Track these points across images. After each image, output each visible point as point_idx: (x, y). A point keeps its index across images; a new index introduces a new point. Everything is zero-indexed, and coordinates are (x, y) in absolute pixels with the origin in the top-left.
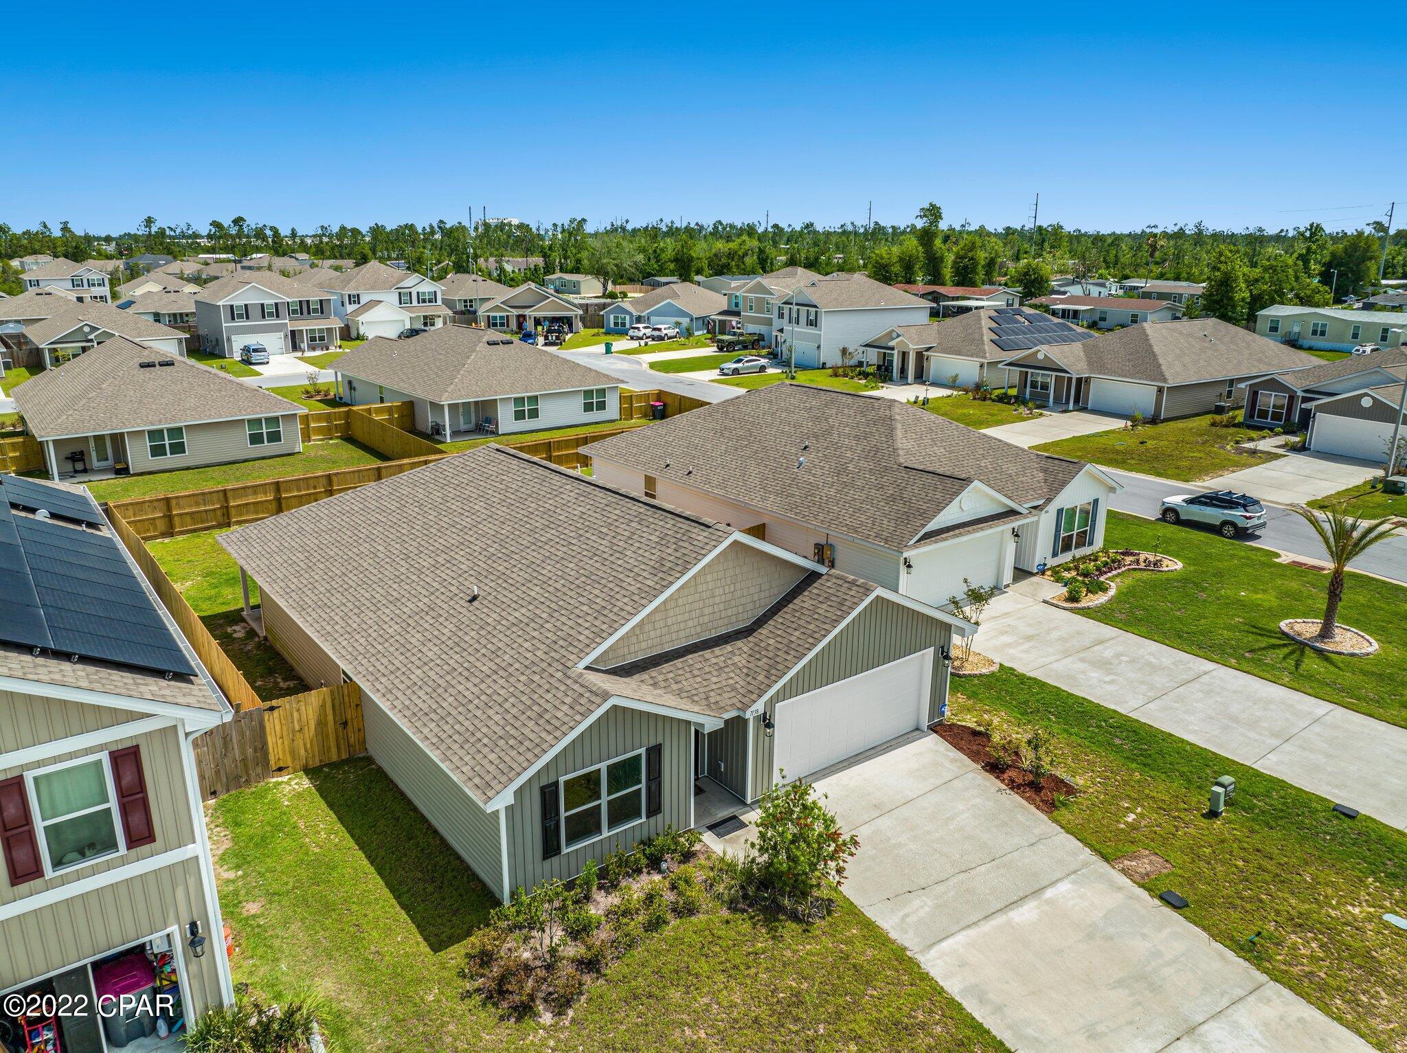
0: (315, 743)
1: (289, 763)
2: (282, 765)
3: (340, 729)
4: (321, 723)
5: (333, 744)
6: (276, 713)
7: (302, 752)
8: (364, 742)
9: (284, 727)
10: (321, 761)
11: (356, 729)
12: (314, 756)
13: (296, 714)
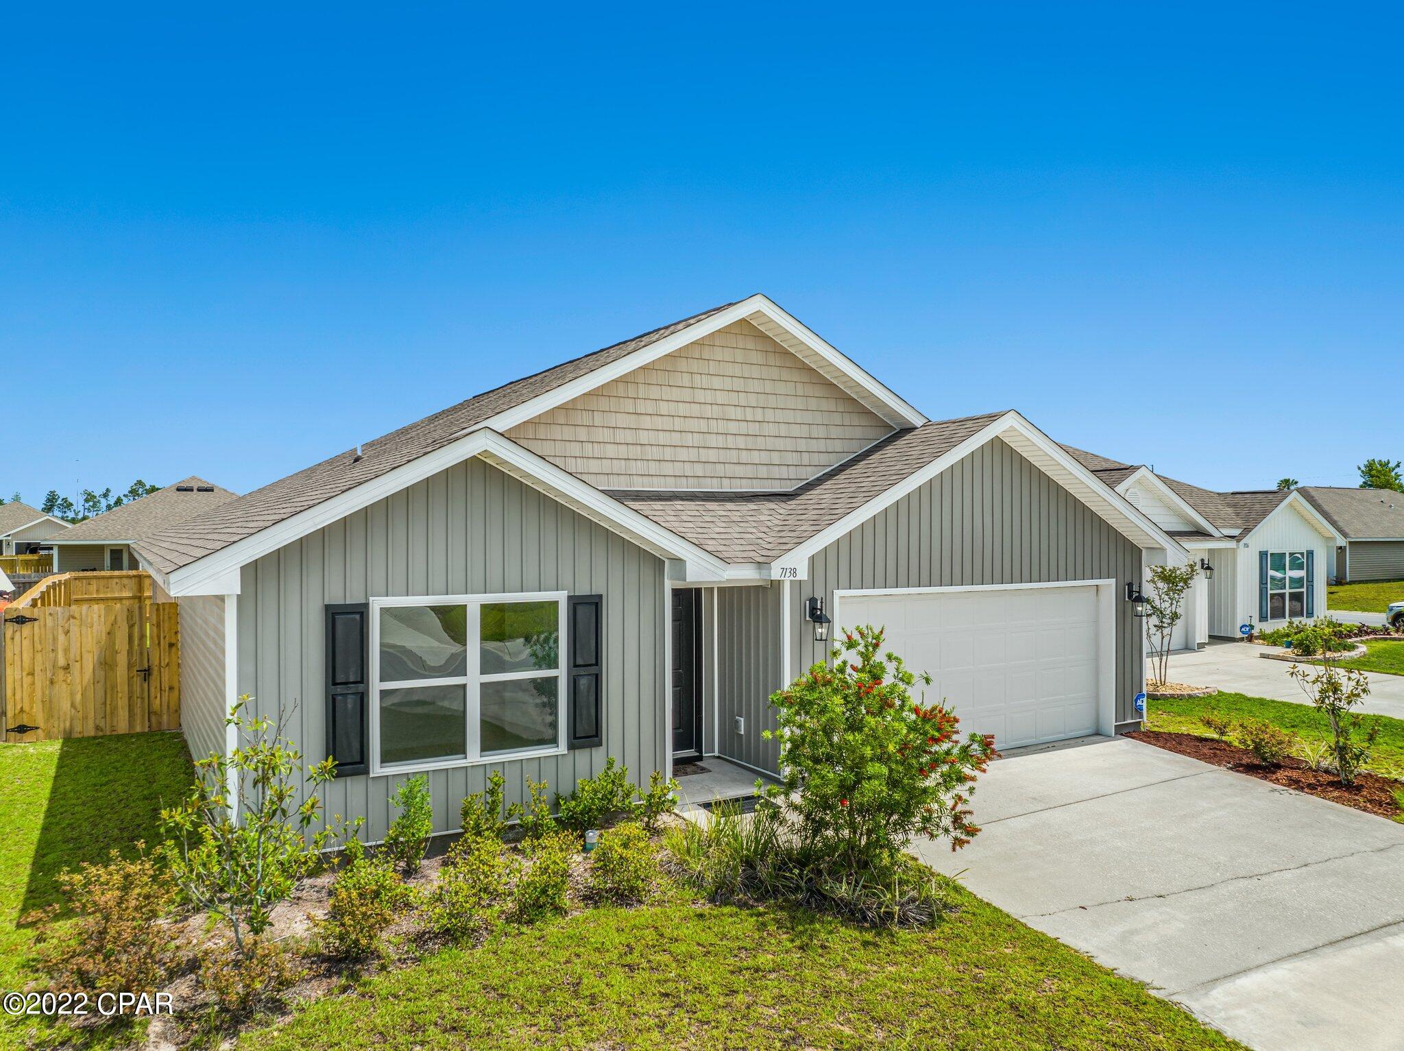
0: (90, 693)
1: (40, 721)
2: (25, 721)
3: (137, 681)
4: (106, 664)
5: (122, 703)
6: (26, 628)
7: (66, 706)
8: (178, 711)
9: (39, 657)
10: (97, 728)
11: (166, 686)
12: (85, 718)
13: (61, 637)
